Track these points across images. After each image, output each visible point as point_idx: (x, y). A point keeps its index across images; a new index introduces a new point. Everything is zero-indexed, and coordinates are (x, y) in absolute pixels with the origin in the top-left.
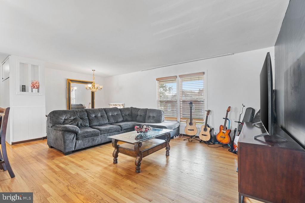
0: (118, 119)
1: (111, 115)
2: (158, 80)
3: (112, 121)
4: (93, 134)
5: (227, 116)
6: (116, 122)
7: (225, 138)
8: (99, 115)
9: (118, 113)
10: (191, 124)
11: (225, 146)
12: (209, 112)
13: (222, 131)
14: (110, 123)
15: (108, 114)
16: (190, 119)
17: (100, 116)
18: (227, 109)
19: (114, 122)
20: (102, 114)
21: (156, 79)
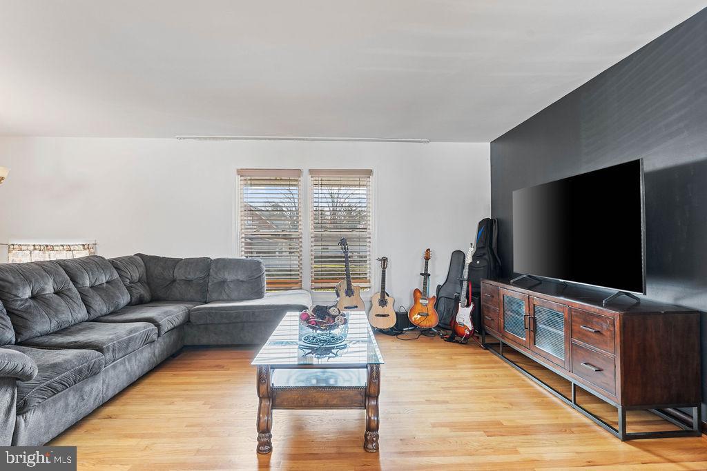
0: (118, 298)
1: (88, 284)
2: (241, 172)
3: (100, 307)
4: (80, 371)
5: (426, 269)
6: (112, 309)
7: (428, 315)
8: (49, 289)
9: (111, 276)
10: (350, 292)
11: (426, 332)
12: (384, 261)
13: (421, 301)
14: (93, 316)
15: (81, 283)
16: (345, 282)
17: (53, 291)
18: (422, 254)
19: (105, 310)
20: (62, 282)
21: (238, 170)
